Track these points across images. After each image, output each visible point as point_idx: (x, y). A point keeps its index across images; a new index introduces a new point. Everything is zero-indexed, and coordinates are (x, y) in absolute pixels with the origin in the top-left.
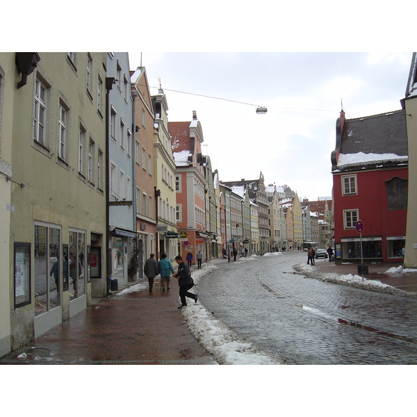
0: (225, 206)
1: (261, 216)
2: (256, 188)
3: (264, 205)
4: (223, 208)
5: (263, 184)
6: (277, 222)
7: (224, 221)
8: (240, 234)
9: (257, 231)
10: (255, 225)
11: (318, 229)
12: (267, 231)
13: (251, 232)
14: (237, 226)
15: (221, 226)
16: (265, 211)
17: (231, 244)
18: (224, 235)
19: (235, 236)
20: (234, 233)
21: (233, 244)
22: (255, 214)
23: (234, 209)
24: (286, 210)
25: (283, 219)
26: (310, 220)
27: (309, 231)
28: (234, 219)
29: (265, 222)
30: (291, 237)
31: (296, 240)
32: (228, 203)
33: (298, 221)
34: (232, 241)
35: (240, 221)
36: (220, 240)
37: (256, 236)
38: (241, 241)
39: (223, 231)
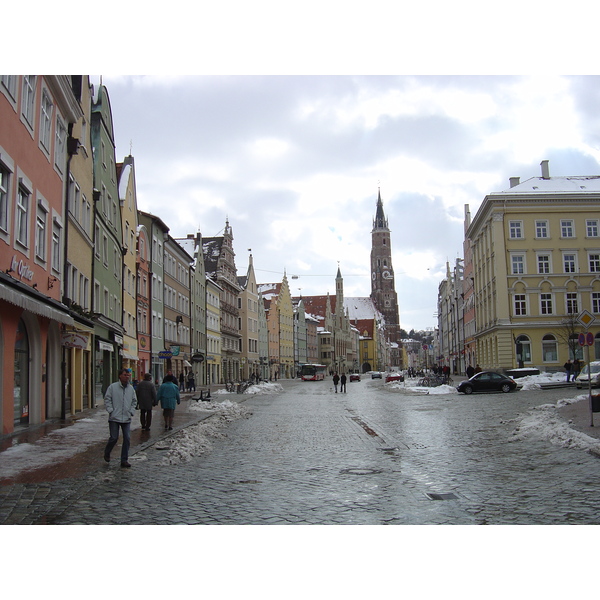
0: (150, 264)
1: (226, 309)
2: (216, 253)
3: (232, 288)
4: (145, 267)
5: (230, 245)
6: (254, 324)
7: (144, 302)
8: (185, 340)
9: (218, 337)
10: (214, 324)
11: (316, 341)
12: (235, 339)
13: (206, 340)
14: (179, 320)
15: (138, 313)
16: (232, 301)
17: (162, 362)
18: (144, 338)
19: (173, 344)
20: (172, 336)
21: (169, 362)
22: (214, 303)
23: (173, 279)
24: (267, 303)
25: (263, 319)
26: (304, 326)
27: (303, 345)
28: (172, 303)
29: (232, 322)
30: (275, 354)
31: (283, 360)
32: (157, 259)
33: (287, 324)
34: (166, 356)
35: (184, 309)
36: (131, 352)
37: (215, 348)
38: (185, 357)
39: (143, 328)
